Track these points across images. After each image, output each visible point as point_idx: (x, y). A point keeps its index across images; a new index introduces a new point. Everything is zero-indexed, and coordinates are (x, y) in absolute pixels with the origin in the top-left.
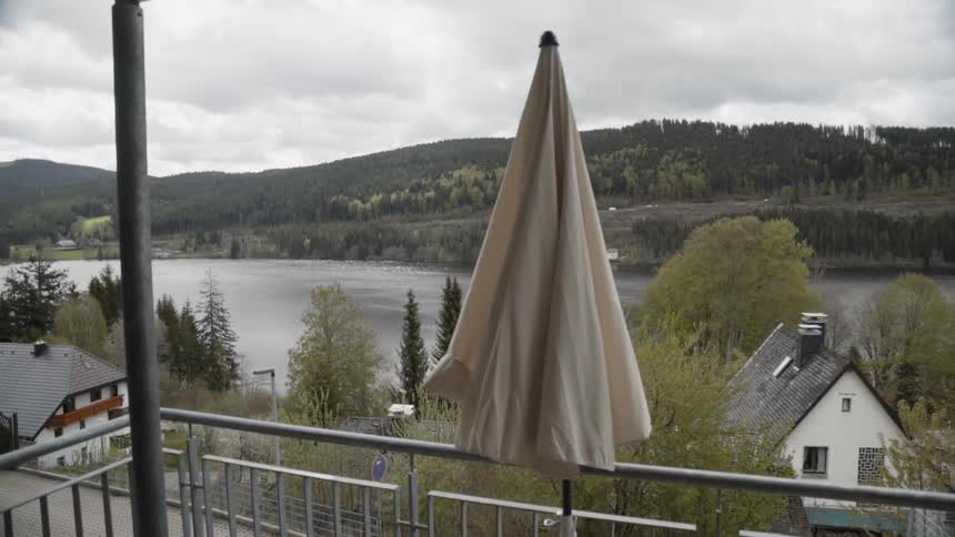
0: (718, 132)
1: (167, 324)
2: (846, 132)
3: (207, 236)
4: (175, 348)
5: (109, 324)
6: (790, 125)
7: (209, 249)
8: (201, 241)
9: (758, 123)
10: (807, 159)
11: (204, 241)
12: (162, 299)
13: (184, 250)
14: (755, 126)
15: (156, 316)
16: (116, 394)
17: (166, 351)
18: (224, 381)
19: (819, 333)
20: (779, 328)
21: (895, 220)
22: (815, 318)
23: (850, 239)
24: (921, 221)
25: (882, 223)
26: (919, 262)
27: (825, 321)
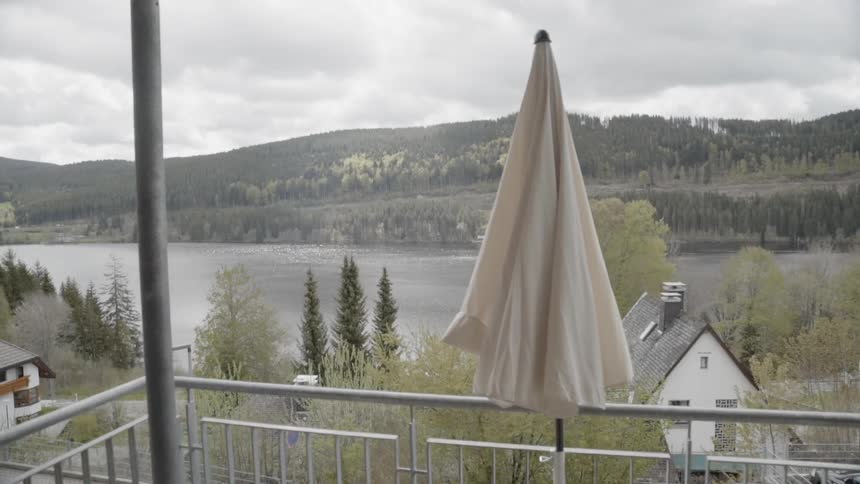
0: (583, 123)
1: (73, 306)
2: (693, 124)
3: (110, 221)
4: (80, 329)
5: (12, 308)
6: (645, 117)
7: (111, 234)
8: (104, 225)
9: (618, 116)
10: (660, 147)
11: (106, 227)
12: (65, 282)
13: (86, 234)
14: (615, 118)
15: (60, 299)
16: (21, 375)
17: (72, 332)
18: (129, 358)
19: (679, 300)
20: (643, 296)
21: (735, 200)
22: (675, 287)
23: (699, 218)
24: (757, 201)
25: (725, 203)
26: (757, 237)
27: (685, 289)
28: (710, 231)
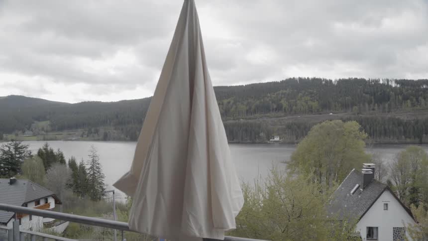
0: (323, 83)
1: (73, 170)
2: (381, 82)
3: (93, 130)
4: (75, 181)
5: (46, 170)
6: (356, 79)
7: (93, 136)
8: (90, 132)
9: (341, 78)
10: (364, 94)
11: (91, 133)
12: (71, 159)
13: (82, 136)
14: (340, 80)
15: (68, 166)
16: (47, 202)
17: (72, 183)
18: (98, 196)
19: (372, 172)
20: (353, 170)
21: (405, 121)
22: (369, 166)
23: (385, 130)
24: (417, 122)
25: (400, 123)
26: (417, 140)
27: (374, 167)
28: (392, 137)
